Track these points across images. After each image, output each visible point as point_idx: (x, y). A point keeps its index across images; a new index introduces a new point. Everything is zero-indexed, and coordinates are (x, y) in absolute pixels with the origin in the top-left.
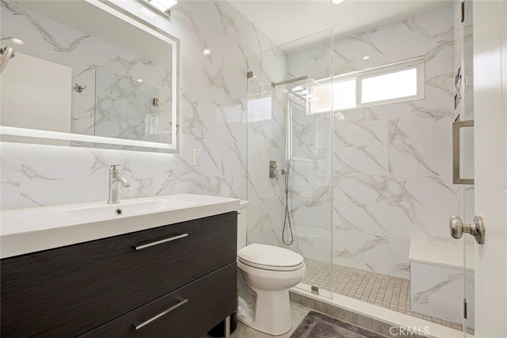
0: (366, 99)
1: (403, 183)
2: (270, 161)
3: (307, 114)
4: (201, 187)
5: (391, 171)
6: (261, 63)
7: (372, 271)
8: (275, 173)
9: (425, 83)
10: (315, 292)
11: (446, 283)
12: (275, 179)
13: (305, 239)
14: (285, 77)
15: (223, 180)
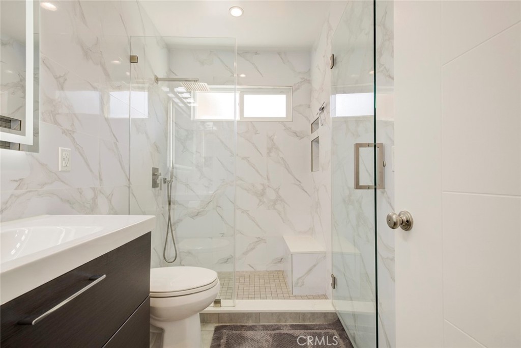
0: (249, 113)
1: (277, 190)
2: (153, 168)
3: (192, 119)
4: (70, 203)
5: (268, 179)
6: (144, 49)
7: (253, 270)
8: (158, 181)
9: (293, 108)
10: (218, 305)
11: (315, 266)
12: (159, 188)
13: (189, 253)
14: (167, 73)
15: (101, 192)
